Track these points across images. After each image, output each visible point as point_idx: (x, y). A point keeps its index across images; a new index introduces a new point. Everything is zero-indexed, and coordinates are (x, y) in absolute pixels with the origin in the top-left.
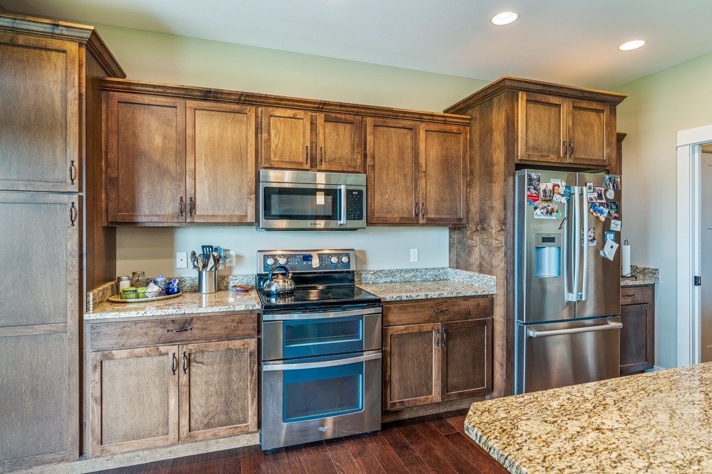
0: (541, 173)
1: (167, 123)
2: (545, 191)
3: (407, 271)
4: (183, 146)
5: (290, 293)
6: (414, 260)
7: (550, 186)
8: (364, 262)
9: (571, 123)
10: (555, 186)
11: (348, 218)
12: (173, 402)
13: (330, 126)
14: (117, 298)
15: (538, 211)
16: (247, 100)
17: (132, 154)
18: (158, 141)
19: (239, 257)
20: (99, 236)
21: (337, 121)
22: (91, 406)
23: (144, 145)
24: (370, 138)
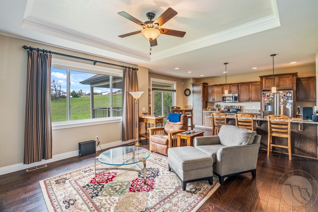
0: (266, 92)
1: (211, 89)
2: (267, 95)
3: (252, 110)
4: (213, 92)
5: (228, 111)
6: (254, 108)
7: (269, 94)
8: (243, 108)
9: (278, 81)
10: (270, 94)
11: (237, 100)
12: (210, 121)
13: (233, 87)
14: (206, 110)
15: (265, 99)
16: (220, 85)
17: (208, 93)
18: (210, 92)
19: (222, 106)
20: (205, 103)
21: (234, 86)
22: (203, 120)
23: (209, 92)
24: (240, 88)
